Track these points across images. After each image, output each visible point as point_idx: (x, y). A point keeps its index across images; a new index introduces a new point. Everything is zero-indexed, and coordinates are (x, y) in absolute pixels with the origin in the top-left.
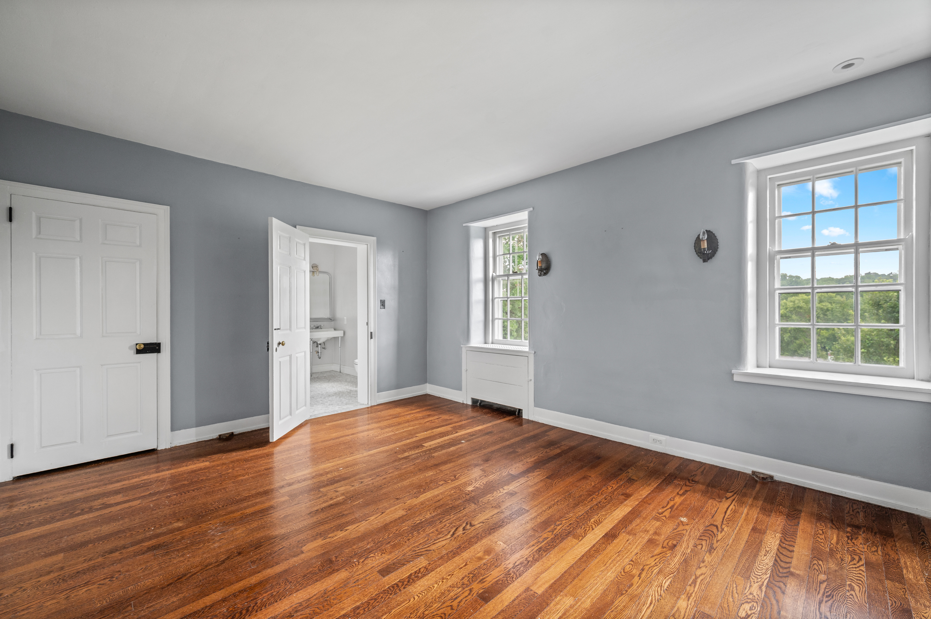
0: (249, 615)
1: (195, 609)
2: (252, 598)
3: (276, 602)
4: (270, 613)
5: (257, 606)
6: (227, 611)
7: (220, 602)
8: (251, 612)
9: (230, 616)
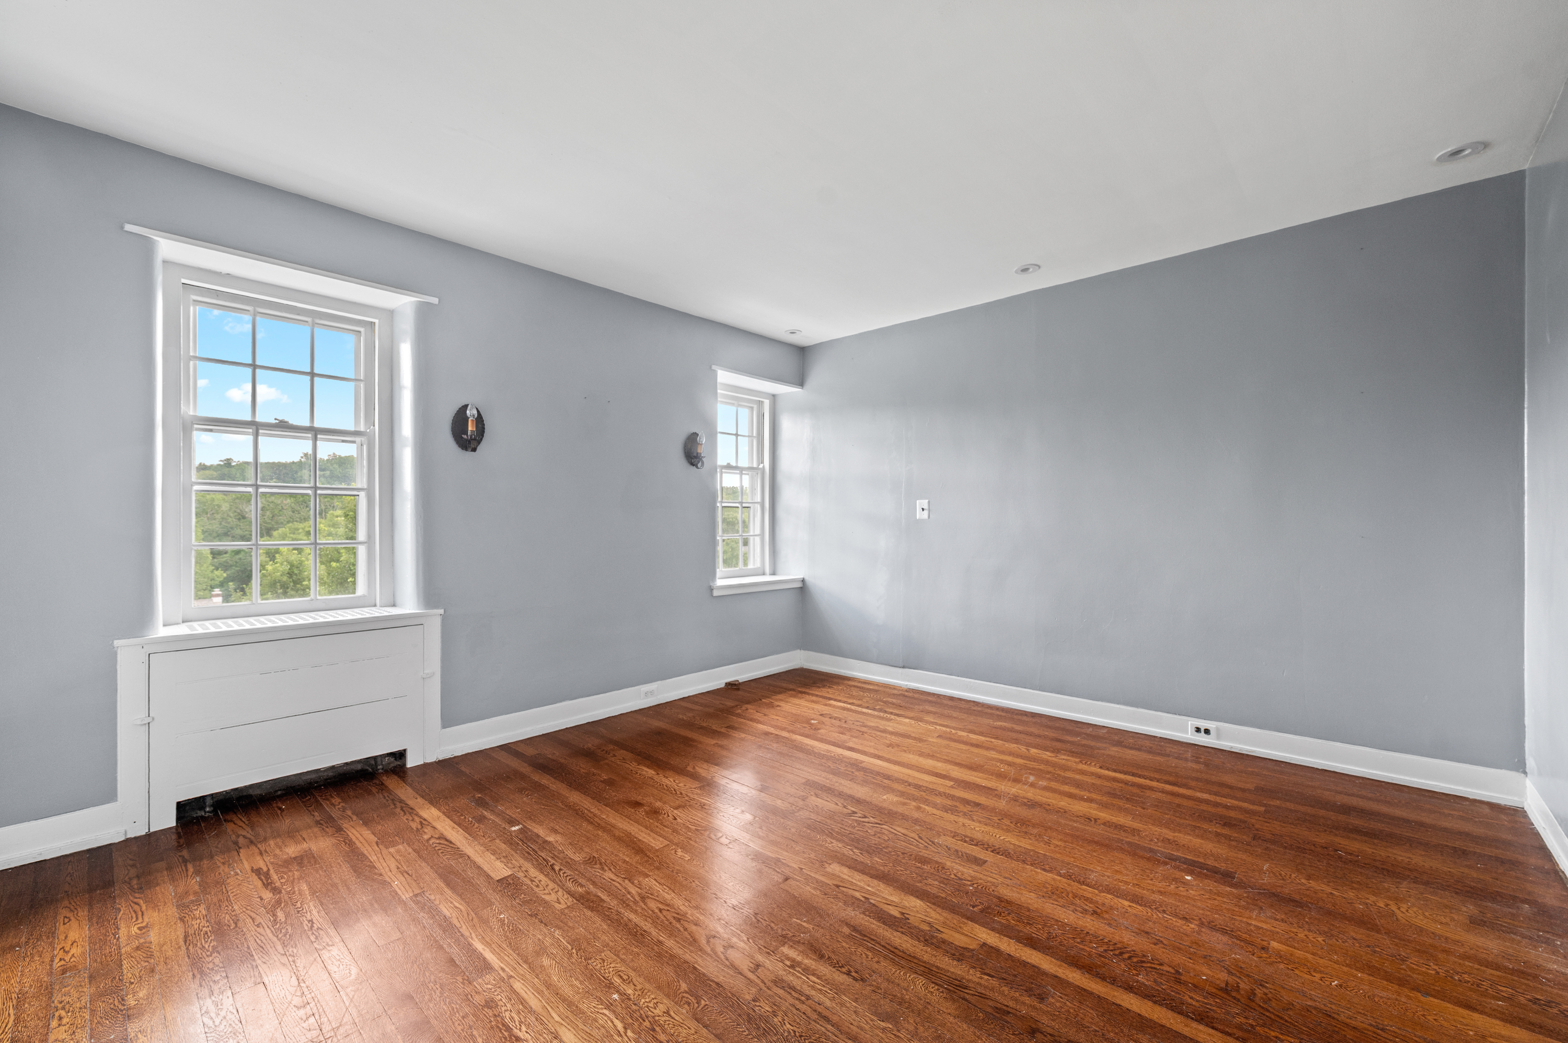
0: (1126, 948)
1: (1170, 1014)
2: (1103, 959)
3: (1088, 933)
4: (1107, 931)
5: (1109, 947)
6: (1140, 974)
7: (1135, 990)
8: (1121, 948)
9: (1142, 966)
